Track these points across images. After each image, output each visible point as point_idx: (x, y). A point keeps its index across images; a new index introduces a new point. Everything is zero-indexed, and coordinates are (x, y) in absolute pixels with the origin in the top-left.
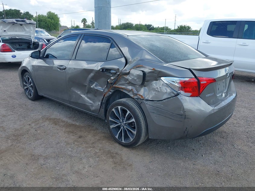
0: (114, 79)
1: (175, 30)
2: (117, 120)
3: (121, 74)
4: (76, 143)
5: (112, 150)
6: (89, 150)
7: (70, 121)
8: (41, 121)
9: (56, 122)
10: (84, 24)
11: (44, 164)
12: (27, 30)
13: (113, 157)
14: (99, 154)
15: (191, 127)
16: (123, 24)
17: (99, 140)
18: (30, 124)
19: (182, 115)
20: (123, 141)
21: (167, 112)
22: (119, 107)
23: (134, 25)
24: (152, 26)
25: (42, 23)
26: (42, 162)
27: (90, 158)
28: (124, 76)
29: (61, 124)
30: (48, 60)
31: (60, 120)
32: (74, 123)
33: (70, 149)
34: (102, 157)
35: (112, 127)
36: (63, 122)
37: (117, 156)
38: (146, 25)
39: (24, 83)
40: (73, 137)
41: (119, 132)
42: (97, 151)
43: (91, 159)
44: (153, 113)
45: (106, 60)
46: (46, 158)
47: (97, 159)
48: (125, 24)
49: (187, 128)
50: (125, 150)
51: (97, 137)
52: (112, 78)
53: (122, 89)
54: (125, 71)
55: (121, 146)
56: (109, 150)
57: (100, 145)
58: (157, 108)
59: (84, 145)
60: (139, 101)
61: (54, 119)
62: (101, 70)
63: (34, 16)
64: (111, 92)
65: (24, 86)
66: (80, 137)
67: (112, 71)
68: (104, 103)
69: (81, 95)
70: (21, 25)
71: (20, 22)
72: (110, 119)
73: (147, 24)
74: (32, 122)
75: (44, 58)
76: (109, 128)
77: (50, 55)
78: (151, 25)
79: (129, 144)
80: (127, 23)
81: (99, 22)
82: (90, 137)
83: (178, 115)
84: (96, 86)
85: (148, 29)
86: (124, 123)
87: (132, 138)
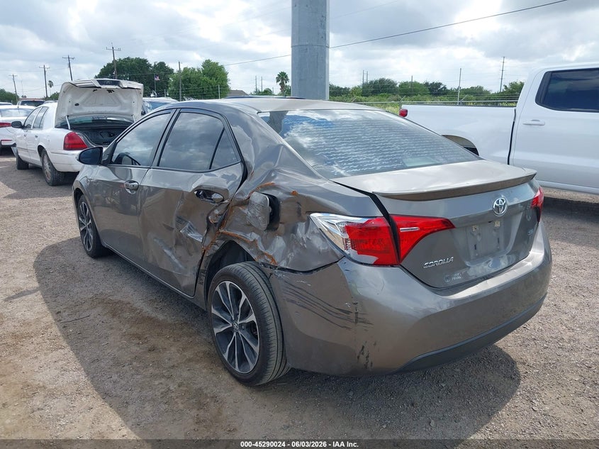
0: (219, 215)
1: (500, 92)
2: (226, 314)
3: (233, 204)
4: (134, 363)
5: (206, 388)
6: (157, 383)
7: (148, 310)
8: (85, 307)
9: (115, 309)
10: (282, 84)
11: (39, 409)
12: (125, 101)
13: (201, 406)
14: (173, 395)
15: (375, 344)
16: (371, 82)
17: (190, 360)
18: (60, 312)
19: (348, 312)
20: (237, 369)
21: (319, 302)
22: (228, 283)
23: (398, 86)
24: (442, 87)
25: (193, 86)
26: (38, 403)
27: (147, 404)
28: (241, 208)
29: (127, 315)
30: (119, 168)
31: (129, 306)
32: (153, 315)
33: (115, 377)
34: (176, 403)
35: (216, 330)
36: (133, 310)
37: (212, 404)
38: (427, 84)
39: (80, 219)
40: (134, 349)
41: (229, 346)
42: (171, 388)
43: (148, 407)
44: (292, 301)
45: (210, 168)
46: (52, 395)
47: (163, 407)
48: (376, 81)
49: (363, 347)
50: (240, 390)
51: (188, 354)
52: (217, 212)
53: (238, 238)
54: (241, 197)
55: (232, 381)
56: (200, 389)
57: (186, 374)
58: (299, 291)
59: (151, 370)
60: (268, 270)
61: (117, 303)
62: (196, 192)
63: (175, 71)
64: (216, 244)
65: (81, 224)
66: (152, 349)
67: (215, 196)
68: (203, 271)
69: (165, 251)
70: (110, 91)
71: (108, 84)
72: (214, 311)
73: (430, 82)
74: (66, 308)
75: (111, 162)
76: (212, 332)
77: (125, 157)
78: (440, 84)
79: (248, 377)
80: (382, 81)
81: (300, 80)
82: (172, 352)
83: (340, 312)
84: (190, 230)
85: (430, 94)
86: (239, 323)
87: (253, 362)
